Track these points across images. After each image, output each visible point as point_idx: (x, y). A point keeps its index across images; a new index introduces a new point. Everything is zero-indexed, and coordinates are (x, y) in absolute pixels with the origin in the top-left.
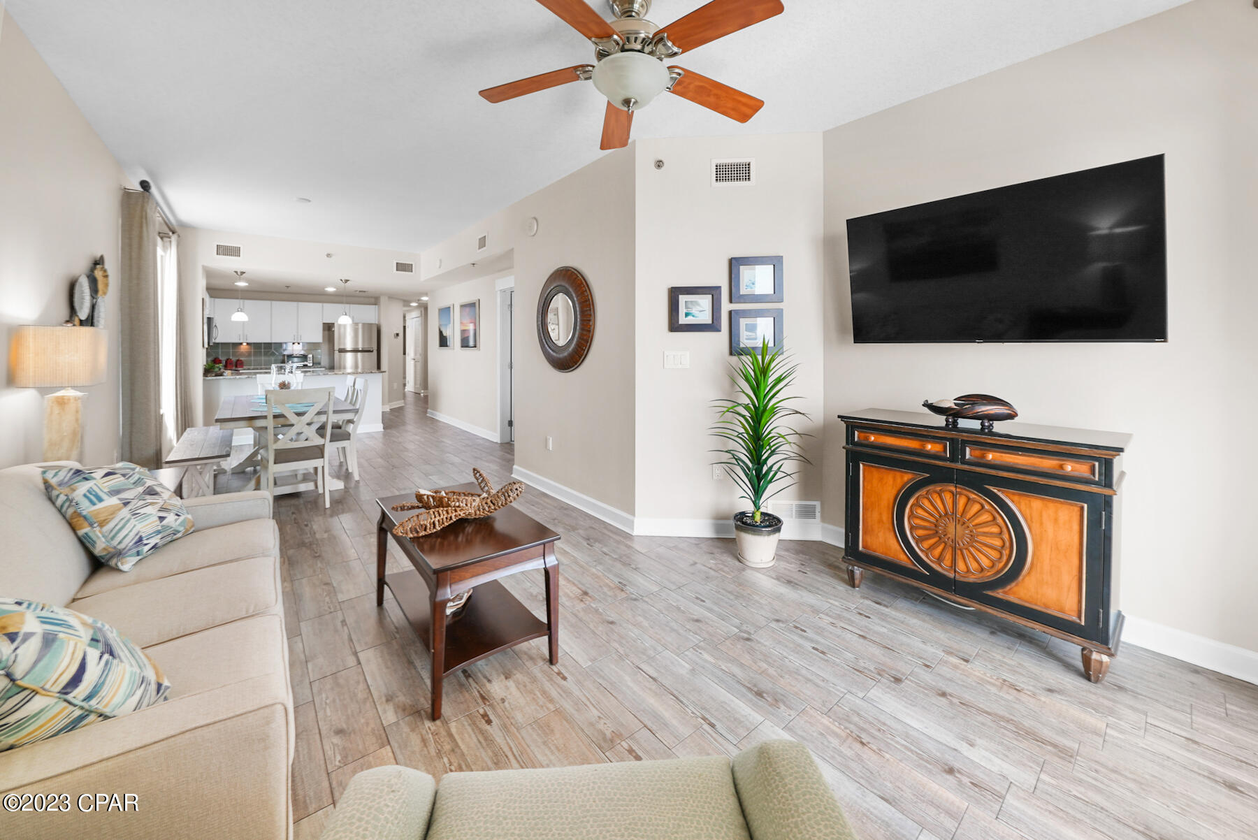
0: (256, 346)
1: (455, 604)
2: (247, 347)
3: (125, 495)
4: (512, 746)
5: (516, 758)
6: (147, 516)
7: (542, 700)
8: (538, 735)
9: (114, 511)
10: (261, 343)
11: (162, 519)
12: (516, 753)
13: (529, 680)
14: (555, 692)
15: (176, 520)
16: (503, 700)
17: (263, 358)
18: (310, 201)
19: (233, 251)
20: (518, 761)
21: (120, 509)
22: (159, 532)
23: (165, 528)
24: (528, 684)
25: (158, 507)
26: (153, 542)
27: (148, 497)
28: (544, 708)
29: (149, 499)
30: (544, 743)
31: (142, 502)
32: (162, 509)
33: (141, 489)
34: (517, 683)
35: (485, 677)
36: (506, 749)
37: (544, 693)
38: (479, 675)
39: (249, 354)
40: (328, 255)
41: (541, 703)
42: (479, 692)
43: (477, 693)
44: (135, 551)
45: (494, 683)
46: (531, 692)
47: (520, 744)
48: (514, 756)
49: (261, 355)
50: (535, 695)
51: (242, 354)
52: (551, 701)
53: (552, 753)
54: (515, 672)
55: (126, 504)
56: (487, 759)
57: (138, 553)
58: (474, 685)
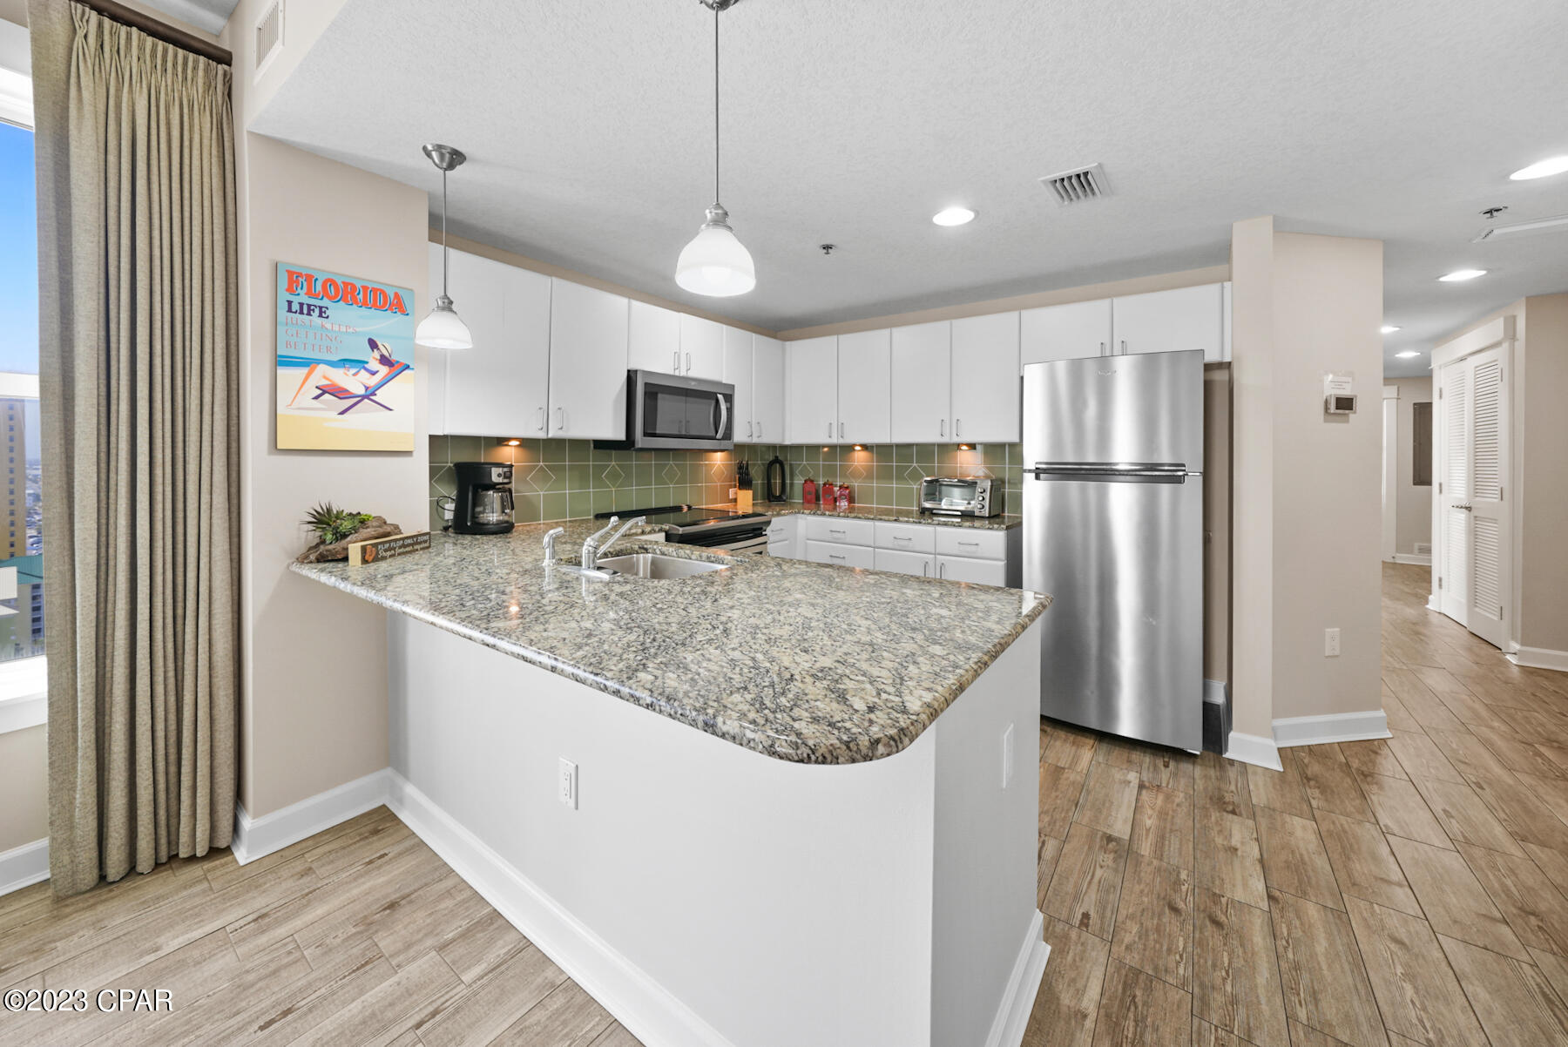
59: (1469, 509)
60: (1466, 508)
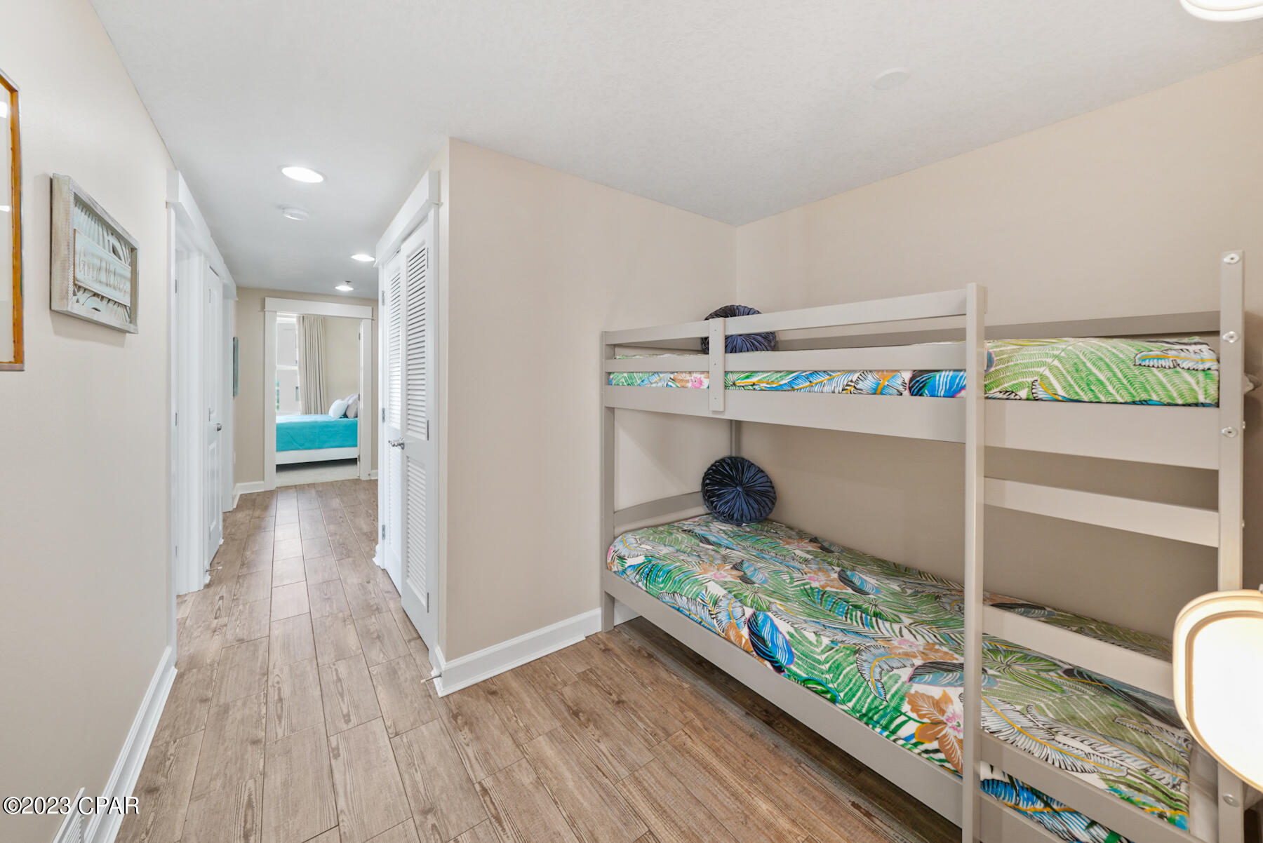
59: (402, 445)
60: (400, 445)
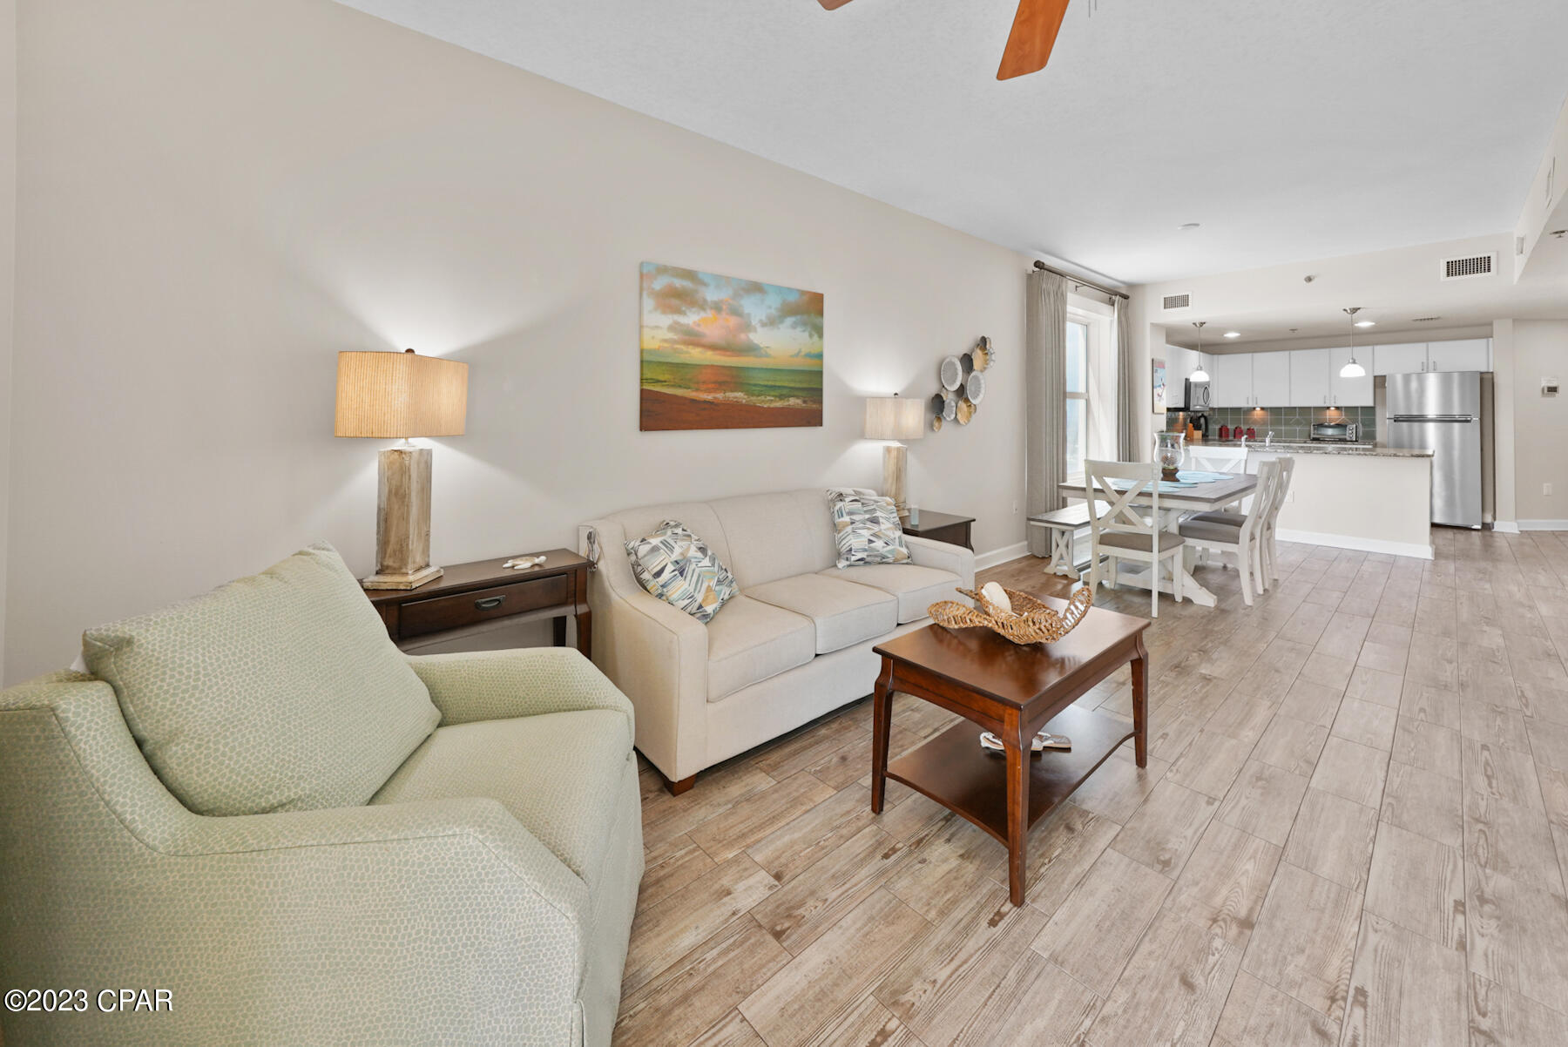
0: (1275, 411)
1: (994, 740)
2: (1262, 412)
3: (854, 517)
4: (859, 886)
5: (843, 894)
6: (860, 535)
7: (940, 902)
8: (882, 909)
9: (846, 525)
10: (1281, 408)
11: (870, 541)
12: (850, 892)
13: (969, 880)
14: (960, 916)
15: (884, 547)
16: (923, 861)
17: (1283, 428)
18: (1197, 225)
19: (1183, 301)
20: (840, 896)
21: (848, 525)
22: (865, 550)
23: (872, 549)
24: (962, 881)
25: (872, 532)
26: (860, 556)
27: (869, 523)
28: (926, 908)
29: (869, 525)
30: (872, 918)
31: (862, 525)
32: (874, 535)
33: (867, 516)
34: (958, 869)
35: (953, 835)
36: (854, 881)
37: (954, 902)
38: (954, 829)
39: (1264, 423)
40: (1309, 279)
41: (933, 902)
42: (927, 835)
43: (924, 834)
44: (845, 556)
45: (947, 846)
46: (948, 888)
47: (863, 892)
48: (846, 891)
49: (1281, 425)
50: (946, 892)
51: (1255, 422)
52: (943, 913)
53: (858, 930)
54: (977, 862)
55: (852, 523)
56: (837, 867)
57: (847, 559)
58: (935, 829)
